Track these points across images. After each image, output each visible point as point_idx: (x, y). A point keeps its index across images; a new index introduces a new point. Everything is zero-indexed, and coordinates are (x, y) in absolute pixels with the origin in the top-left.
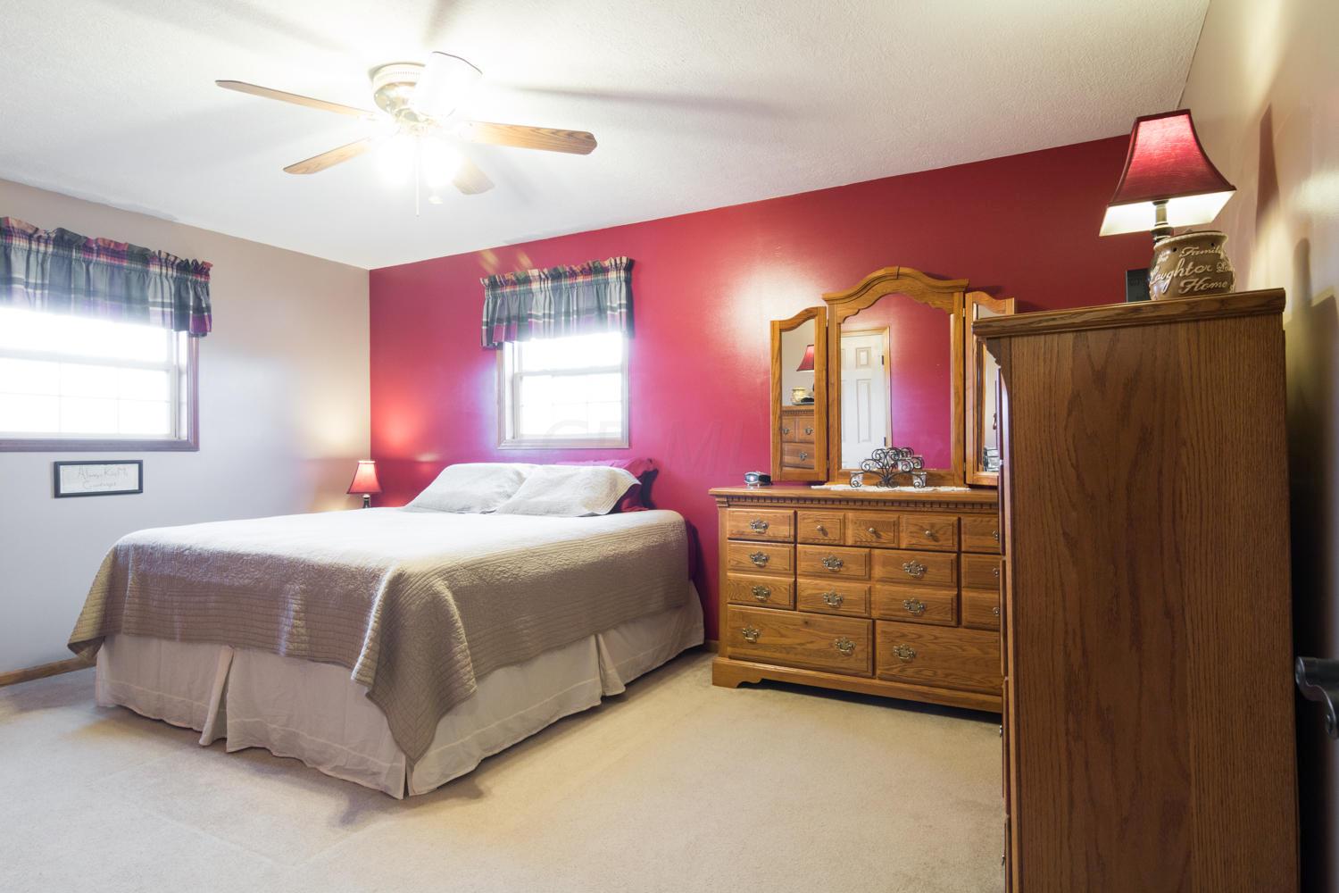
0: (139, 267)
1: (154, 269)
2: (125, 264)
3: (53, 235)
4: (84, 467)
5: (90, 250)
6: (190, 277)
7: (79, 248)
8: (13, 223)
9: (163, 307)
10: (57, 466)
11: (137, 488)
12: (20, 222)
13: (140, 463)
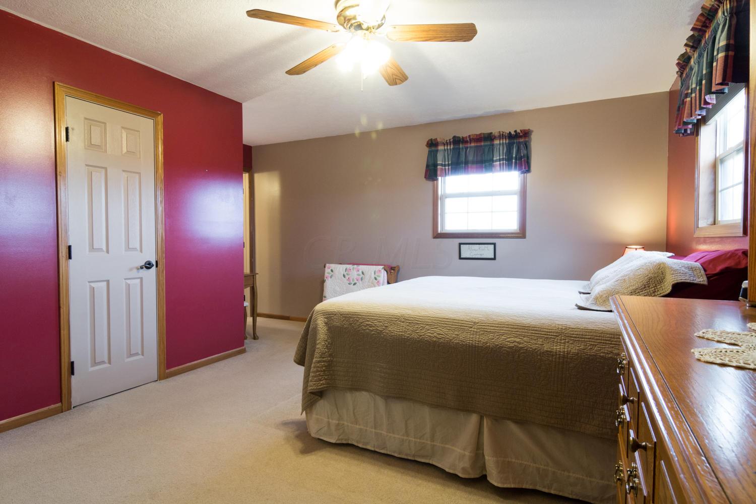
0: (489, 143)
1: (497, 142)
2: (483, 144)
3: (452, 140)
4: (470, 246)
5: (466, 142)
6: (515, 141)
7: (462, 143)
8: (439, 140)
9: (500, 161)
10: (460, 244)
11: (493, 257)
12: (440, 138)
13: (494, 244)
